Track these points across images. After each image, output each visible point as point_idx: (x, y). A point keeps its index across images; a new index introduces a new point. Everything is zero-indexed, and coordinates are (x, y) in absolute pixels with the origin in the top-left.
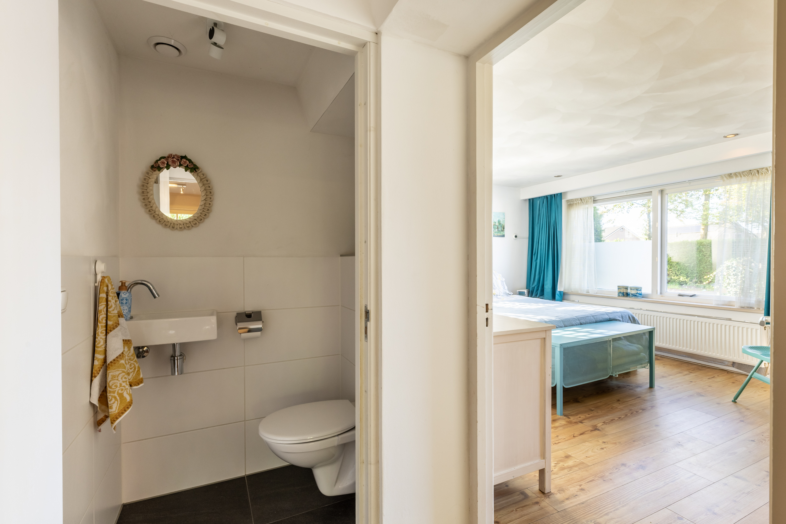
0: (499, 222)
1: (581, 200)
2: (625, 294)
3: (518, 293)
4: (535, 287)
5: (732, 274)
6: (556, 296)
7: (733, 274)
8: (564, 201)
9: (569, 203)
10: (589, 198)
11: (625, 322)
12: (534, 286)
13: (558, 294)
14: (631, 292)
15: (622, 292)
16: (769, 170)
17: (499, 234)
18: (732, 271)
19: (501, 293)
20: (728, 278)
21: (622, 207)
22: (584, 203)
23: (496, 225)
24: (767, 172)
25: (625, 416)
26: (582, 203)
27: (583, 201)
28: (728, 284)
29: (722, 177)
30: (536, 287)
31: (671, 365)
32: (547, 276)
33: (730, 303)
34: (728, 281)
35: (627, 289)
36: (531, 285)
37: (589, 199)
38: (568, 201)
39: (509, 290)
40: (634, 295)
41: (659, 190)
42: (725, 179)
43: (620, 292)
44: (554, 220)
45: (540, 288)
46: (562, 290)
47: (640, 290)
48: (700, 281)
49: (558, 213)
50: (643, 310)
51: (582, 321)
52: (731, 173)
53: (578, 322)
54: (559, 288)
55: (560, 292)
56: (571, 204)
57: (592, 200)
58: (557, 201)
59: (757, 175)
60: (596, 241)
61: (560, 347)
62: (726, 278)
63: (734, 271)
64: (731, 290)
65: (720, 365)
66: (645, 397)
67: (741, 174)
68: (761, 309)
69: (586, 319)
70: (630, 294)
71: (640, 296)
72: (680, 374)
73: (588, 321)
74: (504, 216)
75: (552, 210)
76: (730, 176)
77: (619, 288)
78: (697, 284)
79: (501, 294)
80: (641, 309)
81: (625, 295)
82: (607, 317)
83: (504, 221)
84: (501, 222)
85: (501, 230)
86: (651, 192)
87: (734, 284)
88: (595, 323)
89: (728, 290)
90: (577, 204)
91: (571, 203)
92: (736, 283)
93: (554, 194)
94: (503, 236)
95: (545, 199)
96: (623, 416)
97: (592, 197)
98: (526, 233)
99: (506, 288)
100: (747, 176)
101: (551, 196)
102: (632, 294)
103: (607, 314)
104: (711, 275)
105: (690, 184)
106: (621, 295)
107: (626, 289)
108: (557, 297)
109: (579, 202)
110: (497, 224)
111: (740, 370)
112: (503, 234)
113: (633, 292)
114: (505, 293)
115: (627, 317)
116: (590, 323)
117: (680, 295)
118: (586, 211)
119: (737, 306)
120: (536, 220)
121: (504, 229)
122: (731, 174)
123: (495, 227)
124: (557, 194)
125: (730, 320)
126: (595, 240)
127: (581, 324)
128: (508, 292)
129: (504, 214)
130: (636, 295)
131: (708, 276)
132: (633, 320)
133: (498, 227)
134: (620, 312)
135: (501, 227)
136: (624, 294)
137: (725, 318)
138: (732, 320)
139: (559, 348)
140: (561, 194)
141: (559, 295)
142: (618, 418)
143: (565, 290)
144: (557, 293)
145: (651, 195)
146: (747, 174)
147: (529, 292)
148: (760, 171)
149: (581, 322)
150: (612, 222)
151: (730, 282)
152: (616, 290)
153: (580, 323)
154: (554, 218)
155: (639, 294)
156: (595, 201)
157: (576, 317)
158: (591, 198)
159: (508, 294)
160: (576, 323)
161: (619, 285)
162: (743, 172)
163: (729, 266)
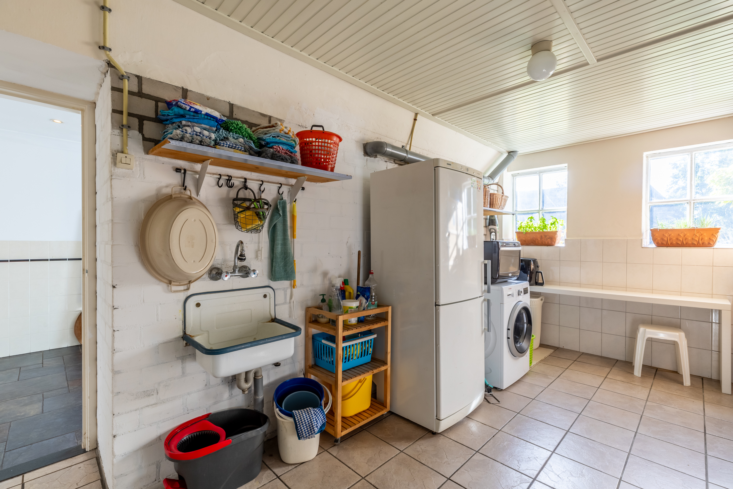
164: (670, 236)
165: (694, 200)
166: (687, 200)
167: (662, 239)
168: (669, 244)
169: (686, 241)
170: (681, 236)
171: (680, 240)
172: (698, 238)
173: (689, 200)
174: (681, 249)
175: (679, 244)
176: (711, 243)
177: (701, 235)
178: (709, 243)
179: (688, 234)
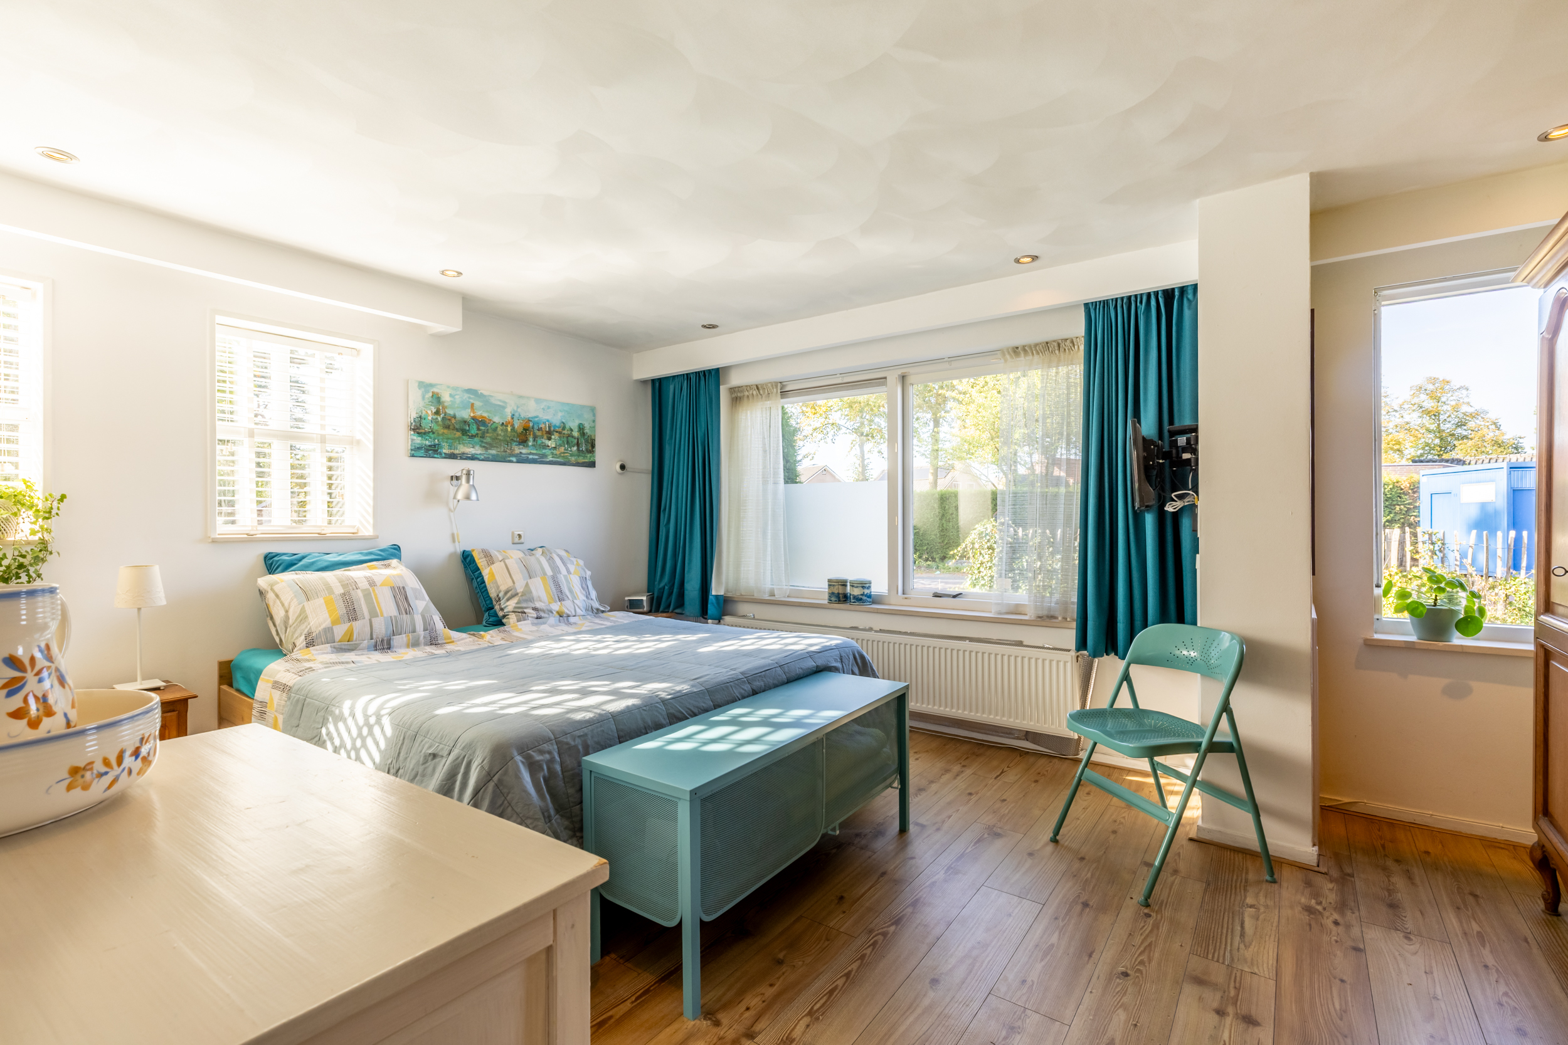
0: (581, 428)
1: (758, 388)
2: (841, 596)
3: (627, 604)
4: (664, 587)
5: (986, 547)
6: (710, 606)
7: (988, 548)
8: (723, 389)
9: (733, 396)
10: (772, 386)
11: (847, 674)
12: (662, 585)
13: (712, 603)
14: (852, 593)
15: (836, 592)
16: (1075, 343)
17: (581, 460)
18: (986, 541)
19: (577, 609)
20: (981, 554)
21: (825, 432)
22: (764, 396)
23: (573, 437)
24: (1073, 348)
25: (859, 961)
26: (760, 396)
27: (761, 392)
28: (981, 564)
29: (1002, 352)
30: (666, 588)
31: (927, 751)
32: (690, 562)
33: (1017, 609)
34: (981, 558)
35: (846, 586)
36: (656, 583)
37: (773, 388)
38: (732, 390)
39: (601, 599)
40: (859, 599)
41: (899, 375)
42: (1008, 356)
43: (833, 593)
44: (703, 430)
45: (675, 590)
46: (722, 593)
47: (869, 588)
48: (931, 558)
49: (712, 416)
50: (876, 631)
51: (758, 684)
52: (1017, 346)
53: (747, 687)
54: (716, 590)
55: (717, 597)
56: (738, 397)
57: (779, 391)
58: (710, 388)
59: (1057, 352)
60: (786, 482)
61: (691, 801)
62: (978, 554)
63: (989, 541)
64: (986, 575)
65: (1007, 737)
66: (895, 868)
67: (1033, 349)
68: (1068, 619)
69: (765, 676)
70: (851, 597)
71: (868, 599)
72: (947, 776)
73: (771, 681)
74: (594, 415)
75: (699, 407)
76: (1015, 352)
77: (831, 583)
78: (929, 563)
79: (579, 612)
80: (871, 629)
81: (841, 599)
82: (810, 664)
83: (593, 428)
84: (587, 431)
85: (587, 449)
86: (885, 378)
87: (989, 564)
88: (786, 686)
89: (981, 574)
90: (750, 397)
91: (739, 395)
92: (992, 561)
93: (704, 371)
94: (592, 465)
95: (686, 381)
96: (855, 966)
97: (779, 384)
98: (644, 459)
99: (594, 594)
100: (1042, 353)
101: (697, 374)
102: (855, 597)
103: (811, 655)
104: (959, 549)
105: (951, 365)
106: (833, 599)
107: (844, 587)
108: (712, 609)
109: (755, 393)
110: (576, 434)
111: (1038, 745)
112: (592, 459)
113: (857, 592)
114: (590, 609)
115: (851, 657)
116: (775, 687)
117: (937, 595)
118: (768, 414)
119: (1030, 615)
120: (666, 430)
121: (593, 446)
122: (1017, 348)
123: (572, 442)
124: (710, 371)
125: (1020, 644)
126: (784, 479)
127: (755, 693)
128: (596, 605)
129: (593, 410)
130: (861, 599)
131: (955, 551)
132: (863, 668)
133: (578, 442)
134: (837, 647)
135: (587, 441)
136: (839, 598)
137: (1014, 641)
138: (1024, 643)
139: (688, 804)
140: (717, 370)
141: (715, 604)
142: (844, 979)
143: (727, 591)
144: (711, 599)
145: (884, 384)
146: (1042, 350)
147: (651, 600)
148: (1062, 345)
149: (754, 688)
150: (810, 457)
151: (984, 561)
152: (825, 589)
153: (753, 690)
154: (703, 426)
155: (866, 595)
156: (784, 394)
157: (742, 673)
158: (777, 387)
159: (598, 610)
160: (743, 692)
161: (830, 578)
162: (1036, 345)
163: (982, 532)
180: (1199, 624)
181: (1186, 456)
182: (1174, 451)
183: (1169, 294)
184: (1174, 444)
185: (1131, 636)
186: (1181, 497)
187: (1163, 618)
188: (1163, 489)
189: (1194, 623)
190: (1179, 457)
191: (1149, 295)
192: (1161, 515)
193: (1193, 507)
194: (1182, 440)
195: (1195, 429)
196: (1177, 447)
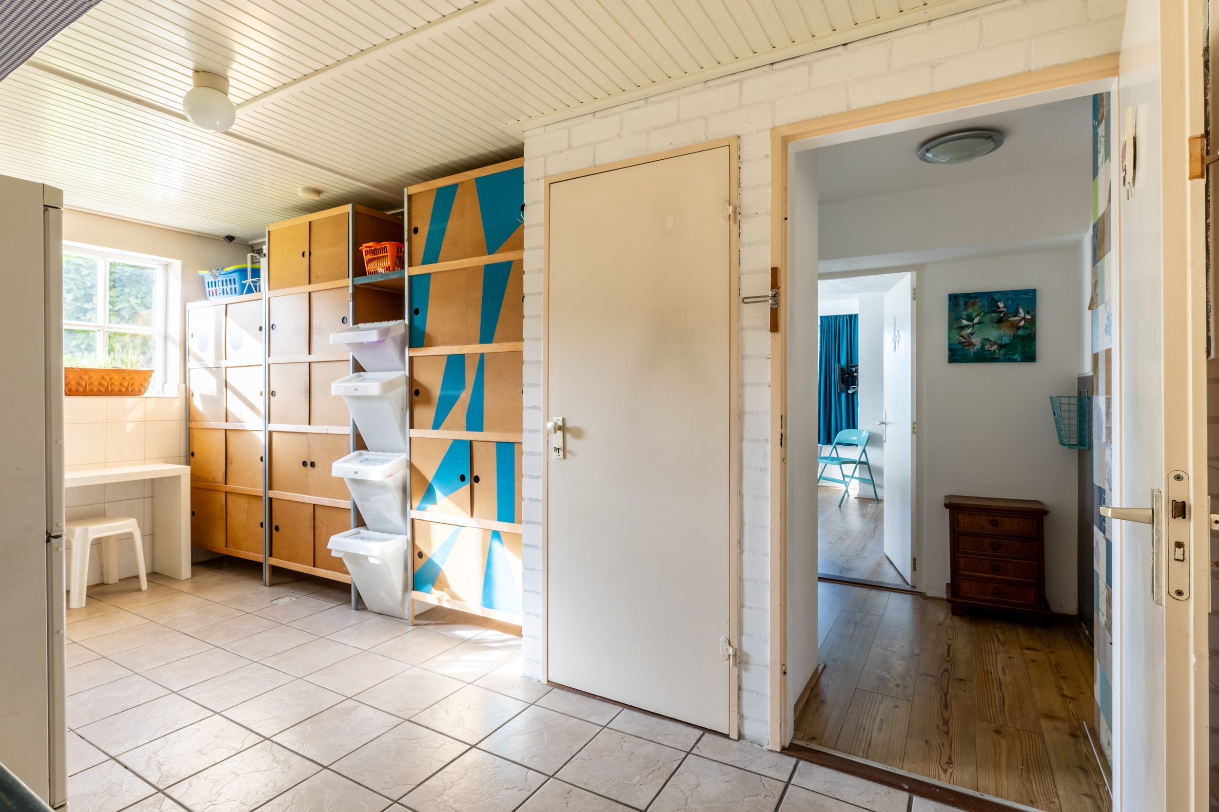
164: (91, 380)
165: (109, 328)
166: (99, 327)
167: (78, 384)
168: (87, 392)
169: (112, 387)
170: (105, 379)
171: (104, 386)
172: (127, 383)
173: (102, 327)
174: (106, 399)
175: (101, 391)
176: (142, 390)
177: (132, 379)
178: (140, 390)
179: (116, 378)
180: (859, 429)
181: (855, 374)
182: (851, 373)
183: (851, 316)
184: (851, 370)
185: (837, 433)
186: (854, 388)
187: (848, 427)
188: (848, 385)
189: (857, 429)
190: (853, 375)
191: (844, 316)
192: (848, 394)
193: (857, 391)
194: (854, 369)
195: (857, 366)
196: (852, 372)
